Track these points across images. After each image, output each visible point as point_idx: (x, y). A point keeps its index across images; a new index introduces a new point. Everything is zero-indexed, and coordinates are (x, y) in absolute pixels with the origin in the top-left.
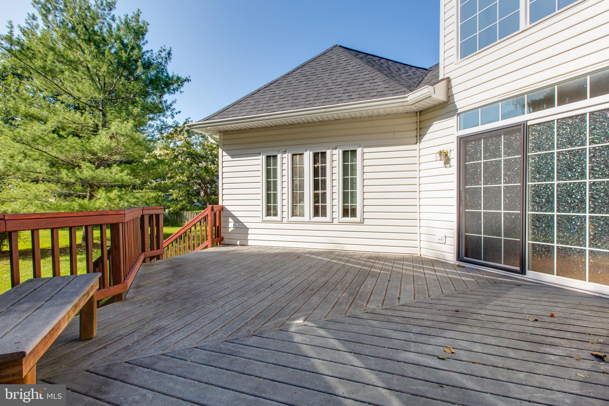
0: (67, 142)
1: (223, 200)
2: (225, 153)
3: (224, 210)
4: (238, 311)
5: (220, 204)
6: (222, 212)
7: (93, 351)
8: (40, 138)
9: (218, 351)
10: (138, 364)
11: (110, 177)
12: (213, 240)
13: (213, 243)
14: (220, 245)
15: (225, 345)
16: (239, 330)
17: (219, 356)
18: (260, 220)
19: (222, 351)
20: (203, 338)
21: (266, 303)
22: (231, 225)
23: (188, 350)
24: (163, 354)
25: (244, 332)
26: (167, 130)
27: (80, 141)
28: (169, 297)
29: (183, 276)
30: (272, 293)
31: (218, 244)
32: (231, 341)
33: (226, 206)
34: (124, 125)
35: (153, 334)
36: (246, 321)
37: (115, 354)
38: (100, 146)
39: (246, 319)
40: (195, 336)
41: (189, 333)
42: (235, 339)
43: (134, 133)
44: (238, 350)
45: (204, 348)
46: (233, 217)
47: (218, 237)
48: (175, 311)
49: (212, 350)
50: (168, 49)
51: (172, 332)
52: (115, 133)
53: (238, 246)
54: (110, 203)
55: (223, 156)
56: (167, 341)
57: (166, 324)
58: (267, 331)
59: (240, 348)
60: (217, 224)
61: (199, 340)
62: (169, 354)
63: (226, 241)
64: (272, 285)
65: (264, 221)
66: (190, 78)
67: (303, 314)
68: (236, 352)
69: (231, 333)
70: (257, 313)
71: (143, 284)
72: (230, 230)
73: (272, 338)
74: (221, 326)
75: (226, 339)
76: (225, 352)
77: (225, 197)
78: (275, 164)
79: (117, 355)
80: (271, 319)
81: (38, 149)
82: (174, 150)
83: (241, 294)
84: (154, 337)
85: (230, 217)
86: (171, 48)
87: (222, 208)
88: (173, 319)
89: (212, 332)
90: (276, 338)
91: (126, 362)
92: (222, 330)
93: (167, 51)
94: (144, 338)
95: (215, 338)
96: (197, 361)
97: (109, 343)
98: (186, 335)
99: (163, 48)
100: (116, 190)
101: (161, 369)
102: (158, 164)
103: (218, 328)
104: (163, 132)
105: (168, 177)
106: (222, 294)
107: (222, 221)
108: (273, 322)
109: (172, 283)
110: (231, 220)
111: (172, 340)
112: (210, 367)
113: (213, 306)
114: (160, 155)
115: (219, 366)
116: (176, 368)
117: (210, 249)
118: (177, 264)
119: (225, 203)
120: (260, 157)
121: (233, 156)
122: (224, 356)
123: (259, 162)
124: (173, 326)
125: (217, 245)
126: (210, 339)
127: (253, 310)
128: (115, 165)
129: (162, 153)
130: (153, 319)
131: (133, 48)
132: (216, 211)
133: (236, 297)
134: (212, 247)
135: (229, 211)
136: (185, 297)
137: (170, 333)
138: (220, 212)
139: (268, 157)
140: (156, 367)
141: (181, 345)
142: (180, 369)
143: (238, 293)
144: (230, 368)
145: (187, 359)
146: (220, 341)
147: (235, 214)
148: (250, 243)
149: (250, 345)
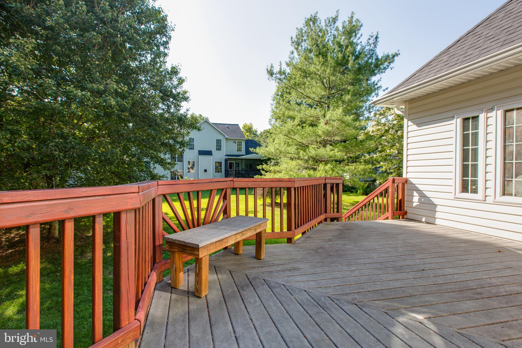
0: (305, 131)
1: (407, 173)
2: (410, 123)
3: (408, 182)
4: (362, 280)
5: (404, 176)
6: (406, 185)
7: (256, 266)
8: (292, 130)
9: (317, 300)
10: (268, 284)
11: (326, 154)
12: (393, 213)
13: (393, 215)
14: (402, 218)
15: (326, 299)
16: (346, 294)
17: (314, 304)
18: (452, 196)
19: (320, 303)
20: (316, 287)
21: (398, 284)
22: (416, 199)
23: (299, 290)
24: (283, 285)
25: (349, 298)
26: (374, 108)
27: (312, 129)
28: (320, 251)
29: (343, 238)
30: (415, 277)
31: (401, 218)
32: (332, 299)
33: (410, 179)
34: (336, 112)
35: (290, 270)
36: (361, 291)
37: (263, 273)
38: (322, 131)
39: (362, 289)
40: (312, 283)
41: (310, 279)
42: (337, 299)
43: (344, 116)
44: (331, 308)
45: (309, 294)
46: (418, 190)
47: (400, 210)
48: (315, 261)
49: (313, 298)
50: (375, 34)
51: (301, 274)
52: (328, 120)
53: (423, 223)
54: (326, 174)
55: (408, 126)
56: (293, 278)
57: (302, 267)
58: (371, 307)
59: (334, 308)
60: (400, 197)
61: (312, 287)
62: (287, 287)
63: (409, 216)
64: (423, 270)
65: (457, 199)
66: (399, 52)
67: (431, 311)
68: (328, 308)
69: (338, 293)
70: (378, 289)
71: (312, 236)
72: (415, 204)
73: (370, 315)
74: (337, 285)
75: (330, 296)
76: (320, 304)
77: (409, 169)
78: (476, 127)
79: (263, 274)
80: (387, 300)
81: (291, 138)
82: (385, 125)
83: (379, 267)
84: (289, 272)
85: (416, 190)
86: (378, 33)
87: (406, 181)
88: (309, 266)
89: (325, 286)
90: (374, 317)
91: (264, 279)
92: (334, 288)
93: (375, 37)
94: (283, 271)
95: (323, 291)
96: (298, 299)
97: (266, 265)
98: (307, 280)
99: (371, 35)
100: (329, 164)
101: (275, 293)
102: (366, 140)
103: (332, 285)
104: (371, 110)
105: (379, 151)
106: (362, 261)
107: (406, 194)
108: (386, 303)
109: (332, 241)
110: (415, 194)
111: (296, 279)
112: (301, 307)
113: (345, 268)
114: (373, 132)
115: (308, 311)
116: (282, 297)
117: (390, 221)
118: (347, 228)
119: (409, 176)
120: (454, 121)
121: (419, 125)
122: (317, 306)
123: (453, 127)
124: (305, 270)
125: (399, 218)
126: (320, 290)
127: (377, 284)
128: (328, 145)
129: (374, 130)
130: (299, 261)
131: (347, 47)
132: (399, 183)
133: (372, 268)
134: (393, 219)
135: (413, 184)
136: (331, 254)
137: (299, 274)
138: (403, 184)
139: (466, 120)
140: (274, 290)
141: (297, 285)
142: (284, 298)
143: (378, 266)
144: (313, 316)
145: (293, 295)
146: (325, 295)
147: (420, 187)
148: (438, 222)
149: (345, 309)
